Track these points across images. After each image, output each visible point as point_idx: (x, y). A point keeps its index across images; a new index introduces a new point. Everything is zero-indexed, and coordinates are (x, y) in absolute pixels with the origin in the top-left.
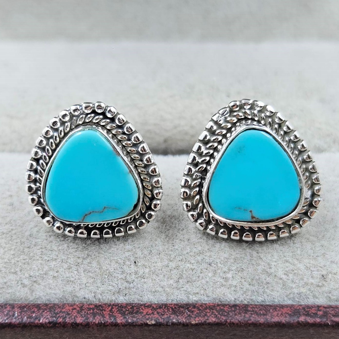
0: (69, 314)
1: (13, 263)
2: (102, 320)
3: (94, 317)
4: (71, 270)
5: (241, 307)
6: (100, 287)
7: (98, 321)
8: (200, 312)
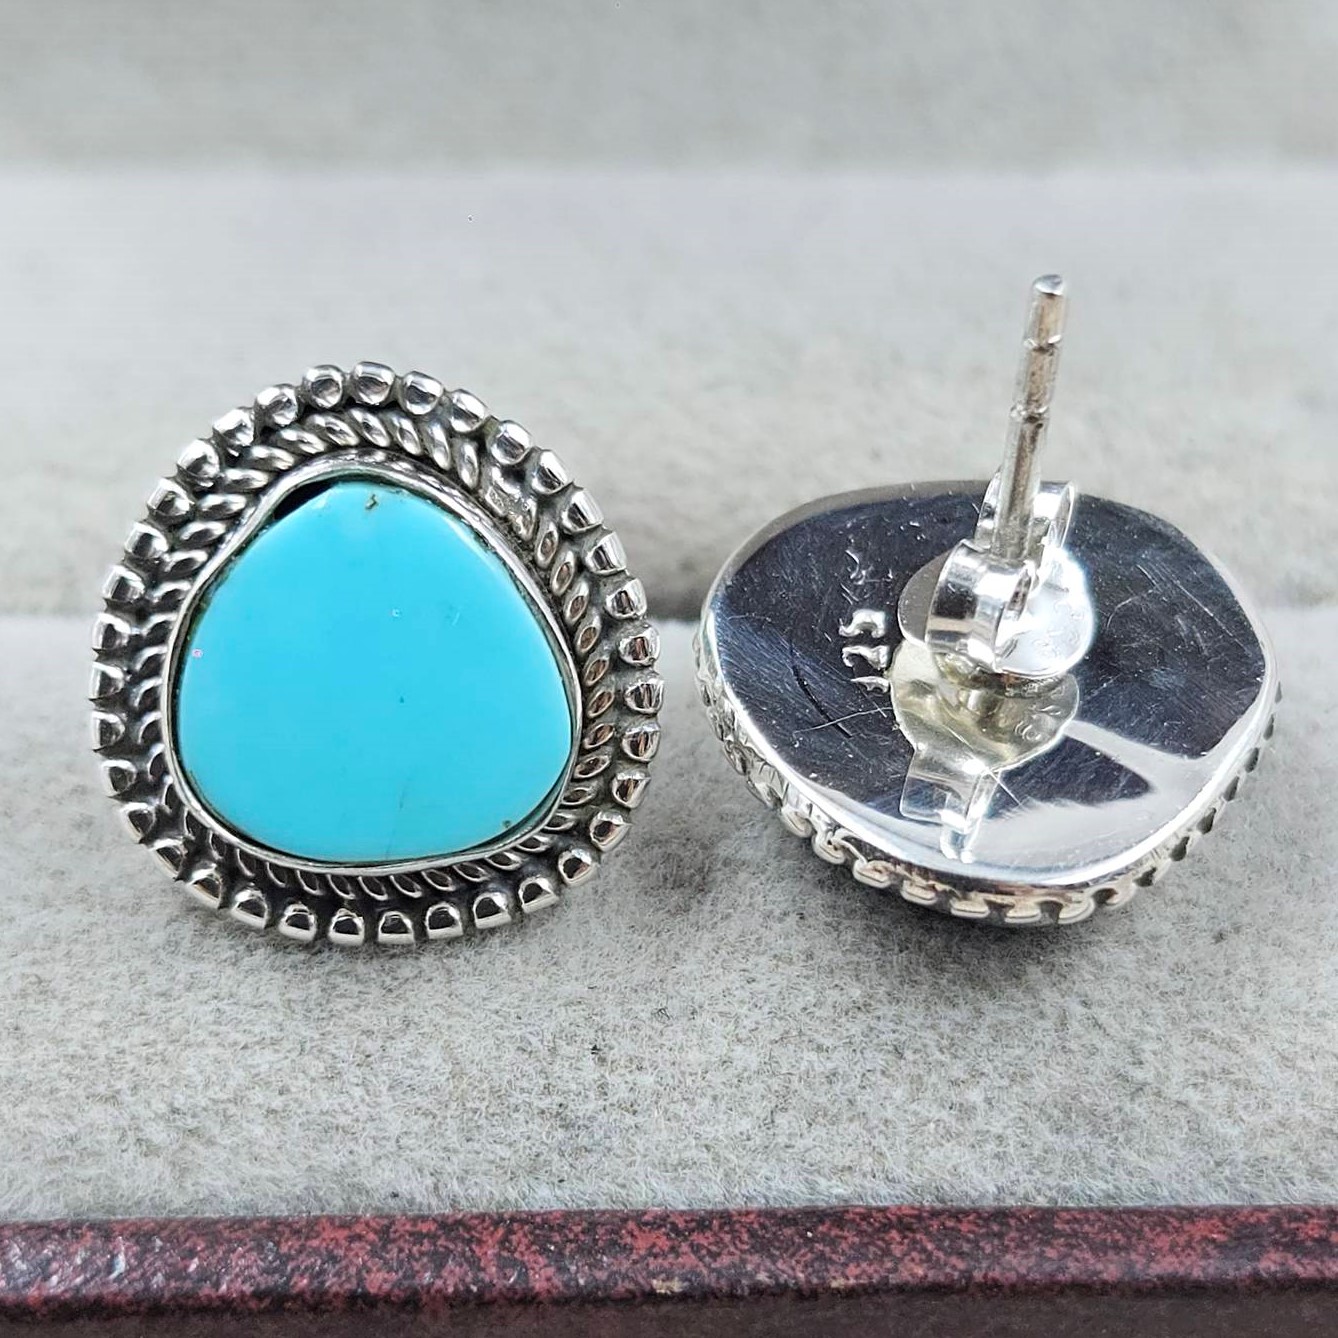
0: (334, 1259)
1: (102, 1059)
2: (468, 1279)
3: (439, 1267)
4: (337, 1083)
5: (1026, 1221)
6: (456, 1151)
7: (455, 1286)
8: (866, 1240)
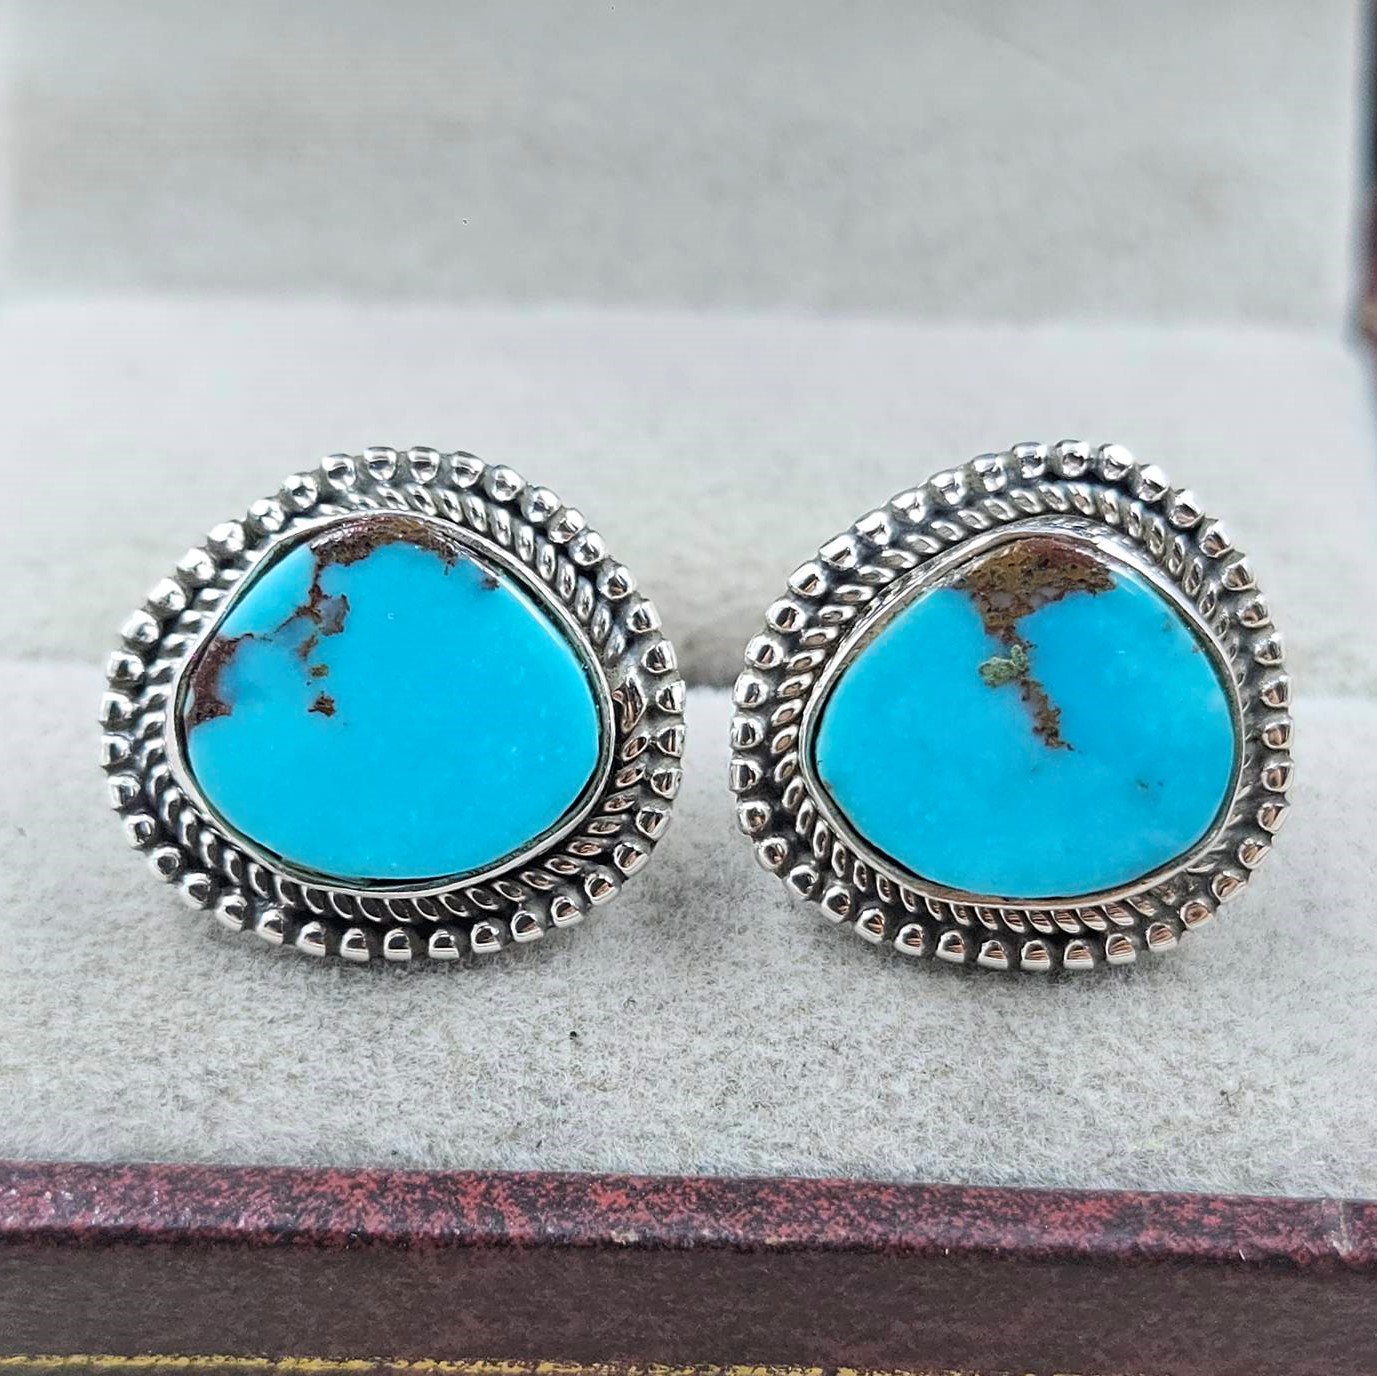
0: (339, 1203)
1: (149, 1026)
3: (428, 1214)
4: (349, 1054)
5: (938, 1195)
6: (448, 1117)
7: (442, 1229)
8: (797, 1205)
